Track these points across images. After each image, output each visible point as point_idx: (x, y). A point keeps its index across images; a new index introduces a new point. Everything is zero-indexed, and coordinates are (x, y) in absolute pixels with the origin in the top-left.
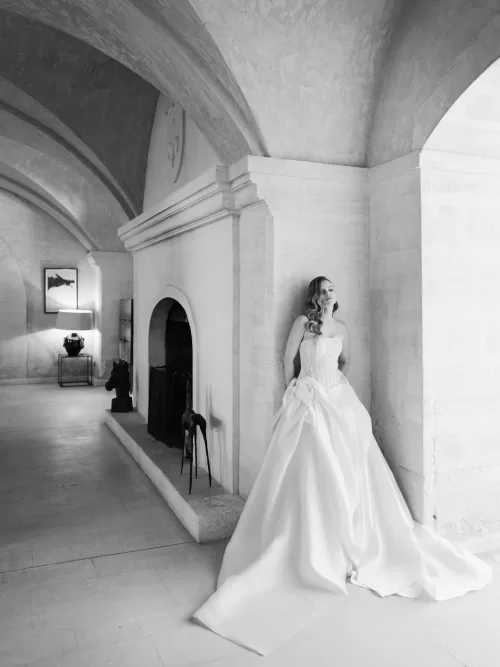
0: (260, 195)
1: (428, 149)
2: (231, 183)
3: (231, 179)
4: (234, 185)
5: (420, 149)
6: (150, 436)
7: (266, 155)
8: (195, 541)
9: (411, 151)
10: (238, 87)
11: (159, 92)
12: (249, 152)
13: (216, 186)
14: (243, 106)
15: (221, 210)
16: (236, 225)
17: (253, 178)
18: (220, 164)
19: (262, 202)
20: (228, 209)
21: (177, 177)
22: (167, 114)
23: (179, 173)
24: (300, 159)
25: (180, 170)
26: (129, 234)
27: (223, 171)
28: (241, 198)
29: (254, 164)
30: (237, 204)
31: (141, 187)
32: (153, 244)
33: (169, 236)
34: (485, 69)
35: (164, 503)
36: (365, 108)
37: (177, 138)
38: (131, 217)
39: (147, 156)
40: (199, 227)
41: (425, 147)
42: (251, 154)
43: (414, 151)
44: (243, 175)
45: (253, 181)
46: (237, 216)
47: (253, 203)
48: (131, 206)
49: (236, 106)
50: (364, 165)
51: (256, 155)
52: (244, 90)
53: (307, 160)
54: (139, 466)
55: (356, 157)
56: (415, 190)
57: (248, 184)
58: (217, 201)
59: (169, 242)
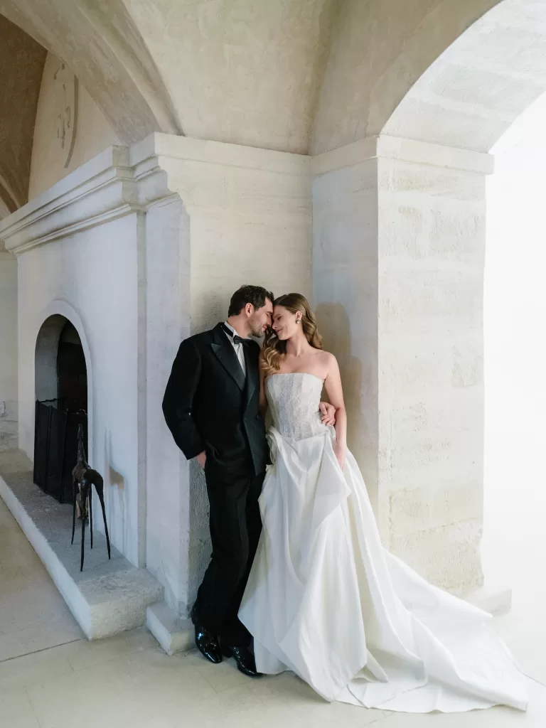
0: (172, 187)
1: (388, 134)
2: (133, 169)
3: (133, 164)
4: (139, 171)
5: (378, 134)
6: (36, 487)
7: (180, 133)
8: (86, 638)
9: (366, 135)
10: (142, 40)
11: (46, 51)
12: (156, 127)
13: (113, 174)
14: (148, 66)
15: (122, 204)
16: (142, 225)
17: (163, 163)
18: (119, 143)
19: (174, 195)
20: (131, 204)
21: (69, 161)
22: (55, 78)
23: (70, 155)
24: (224, 141)
25: (71, 151)
26: (8, 232)
27: (122, 153)
28: (146, 190)
29: (163, 144)
30: (143, 197)
31: (25, 171)
32: (40, 245)
33: (59, 236)
34: (464, 31)
35: (50, 579)
36: (308, 79)
37: (68, 109)
38: (13, 208)
39: (32, 134)
40: (93, 226)
41: (385, 130)
42: (160, 131)
43: (369, 136)
44: (149, 159)
45: (162, 167)
46: (142, 213)
47: (163, 196)
48: (12, 195)
49: (139, 65)
50: (306, 152)
51: (166, 132)
52: (148, 42)
53: (234, 141)
54: (20, 529)
55: (296, 142)
56: (370, 185)
57: (155, 171)
58: (115, 193)
59: (58, 242)
